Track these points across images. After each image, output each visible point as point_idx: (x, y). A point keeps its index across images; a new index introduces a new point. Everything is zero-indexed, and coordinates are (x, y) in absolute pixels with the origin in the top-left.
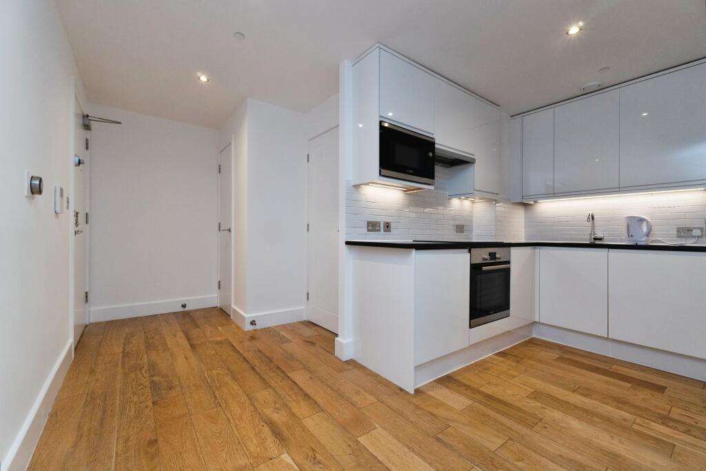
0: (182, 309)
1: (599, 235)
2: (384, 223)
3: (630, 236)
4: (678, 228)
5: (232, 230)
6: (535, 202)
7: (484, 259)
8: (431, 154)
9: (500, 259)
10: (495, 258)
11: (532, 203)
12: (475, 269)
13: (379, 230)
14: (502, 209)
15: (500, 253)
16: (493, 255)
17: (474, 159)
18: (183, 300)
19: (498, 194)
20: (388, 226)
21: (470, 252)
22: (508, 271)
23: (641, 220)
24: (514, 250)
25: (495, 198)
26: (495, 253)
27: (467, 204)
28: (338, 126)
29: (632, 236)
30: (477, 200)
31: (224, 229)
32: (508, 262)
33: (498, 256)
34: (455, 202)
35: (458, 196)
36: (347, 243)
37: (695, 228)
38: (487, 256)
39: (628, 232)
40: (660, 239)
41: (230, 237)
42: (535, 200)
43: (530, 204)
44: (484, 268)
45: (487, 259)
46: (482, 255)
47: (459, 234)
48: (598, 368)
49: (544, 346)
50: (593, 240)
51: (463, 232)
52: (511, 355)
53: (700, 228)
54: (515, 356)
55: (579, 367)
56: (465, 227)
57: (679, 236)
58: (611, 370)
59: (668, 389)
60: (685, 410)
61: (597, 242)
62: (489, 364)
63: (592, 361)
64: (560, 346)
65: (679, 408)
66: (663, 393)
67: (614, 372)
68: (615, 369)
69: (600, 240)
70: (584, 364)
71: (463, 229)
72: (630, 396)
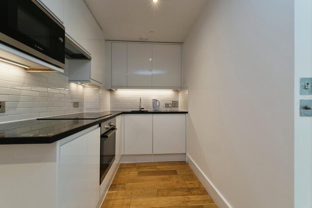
1: (142, 107)
3: (154, 107)
4: (165, 104)
6: (116, 90)
7: (107, 128)
8: (61, 40)
11: (114, 90)
17: (91, 58)
19: (101, 83)
21: (100, 126)
23: (157, 100)
25: (99, 85)
27: (80, 87)
30: (87, 86)
33: (112, 124)
34: (73, 86)
35: (76, 81)
37: (170, 104)
38: (108, 126)
39: (153, 105)
43: (114, 91)
44: (109, 136)
46: (105, 125)
47: (76, 108)
48: (154, 171)
49: (128, 168)
50: (141, 109)
51: (78, 107)
52: (118, 184)
53: (171, 104)
54: (120, 184)
55: (149, 175)
56: (79, 103)
57: (166, 107)
58: (158, 170)
59: (177, 171)
60: (188, 180)
61: (142, 110)
62: (111, 203)
63: (150, 168)
64: (134, 165)
65: (186, 180)
66: (177, 174)
67: (159, 171)
68: (159, 169)
69: (143, 109)
70: (148, 172)
71: (78, 105)
72: (173, 183)
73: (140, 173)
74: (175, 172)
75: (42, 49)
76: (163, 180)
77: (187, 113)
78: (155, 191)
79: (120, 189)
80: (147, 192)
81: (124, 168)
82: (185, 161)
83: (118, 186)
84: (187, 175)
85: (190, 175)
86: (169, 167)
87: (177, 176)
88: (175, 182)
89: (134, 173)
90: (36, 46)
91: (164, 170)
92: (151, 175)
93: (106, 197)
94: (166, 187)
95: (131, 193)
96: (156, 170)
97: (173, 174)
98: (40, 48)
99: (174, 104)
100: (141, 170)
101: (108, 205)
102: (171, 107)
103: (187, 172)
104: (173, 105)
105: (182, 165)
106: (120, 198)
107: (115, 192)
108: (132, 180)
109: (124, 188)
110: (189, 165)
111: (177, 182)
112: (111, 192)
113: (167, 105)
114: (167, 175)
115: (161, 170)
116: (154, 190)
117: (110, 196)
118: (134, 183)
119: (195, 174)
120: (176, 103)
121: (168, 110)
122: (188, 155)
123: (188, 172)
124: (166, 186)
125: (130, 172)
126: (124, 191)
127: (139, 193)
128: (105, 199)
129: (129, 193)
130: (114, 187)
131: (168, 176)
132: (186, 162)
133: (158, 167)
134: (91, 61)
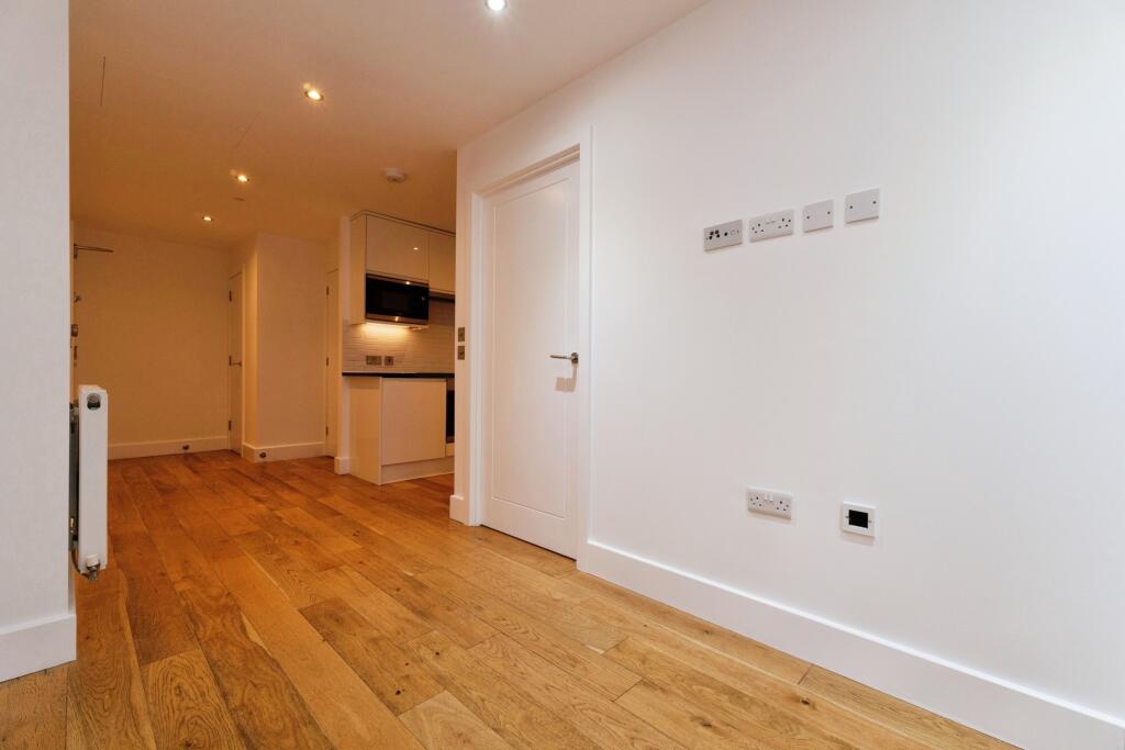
0: (183, 451)
2: (386, 357)
5: (243, 364)
8: (423, 299)
18: (185, 441)
20: (389, 360)
28: (337, 270)
31: (234, 362)
36: (344, 374)
41: (241, 370)
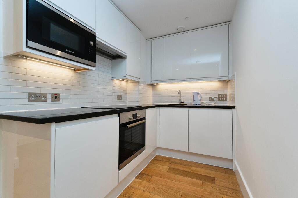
2: (52, 94)
3: (194, 101)
4: (209, 97)
6: (157, 84)
7: (130, 119)
8: (92, 43)
9: (139, 117)
10: (137, 117)
11: (155, 84)
12: (123, 127)
13: (46, 101)
14: (142, 87)
15: (140, 113)
16: (135, 116)
17: (126, 56)
19: (140, 79)
20: (56, 97)
21: (119, 116)
22: (144, 124)
23: (198, 94)
24: (147, 111)
25: (138, 80)
26: (137, 114)
29: (195, 101)
32: (144, 118)
33: (138, 115)
34: (116, 82)
35: (116, 78)
37: (215, 97)
38: (131, 117)
39: (193, 99)
40: (204, 102)
42: (157, 83)
43: (155, 85)
44: (129, 126)
45: (131, 119)
46: (128, 116)
47: (119, 101)
48: (186, 171)
49: (161, 161)
50: (180, 103)
51: (121, 100)
52: (146, 174)
53: (217, 97)
54: (147, 175)
55: (179, 174)
56: (122, 97)
57: (210, 101)
58: (191, 172)
59: (215, 179)
60: (227, 195)
61: (182, 104)
62: (133, 190)
63: (183, 167)
64: (168, 159)
65: (225, 194)
66: (215, 183)
67: (193, 173)
68: (193, 170)
69: (183, 102)
70: (180, 170)
71: (122, 98)
72: (204, 192)
73: (171, 170)
74: (212, 180)
75: (73, 53)
76: (193, 184)
77: (234, 108)
78: (178, 194)
79: (146, 179)
80: (169, 192)
81: (158, 160)
82: (232, 170)
83: (145, 176)
84: (228, 188)
85: (232, 189)
86: (206, 171)
87: (213, 185)
88: (208, 191)
89: (164, 168)
90: (67, 50)
91: (199, 173)
92: (182, 175)
93: (131, 183)
94: (194, 195)
95: (154, 187)
96: (190, 171)
97: (208, 181)
98: (71, 52)
99: (221, 97)
100: (172, 166)
101: (129, 192)
102: (217, 101)
103: (230, 184)
104: (220, 99)
105: (226, 173)
106: (142, 188)
107: (140, 181)
108: (160, 174)
109: (149, 180)
110: (237, 176)
111: (211, 193)
112: (137, 180)
113: (211, 99)
114: (200, 180)
115: (195, 172)
116: (178, 192)
117: (135, 183)
118: (160, 178)
119: (242, 191)
120: (224, 96)
121: (213, 104)
122: (235, 162)
123: (232, 185)
124: (194, 193)
125: (162, 166)
126: (148, 183)
127: (162, 190)
128: (130, 184)
129: (152, 187)
130: (141, 176)
131: (200, 182)
132: (234, 171)
133: (193, 168)
134: (127, 59)
